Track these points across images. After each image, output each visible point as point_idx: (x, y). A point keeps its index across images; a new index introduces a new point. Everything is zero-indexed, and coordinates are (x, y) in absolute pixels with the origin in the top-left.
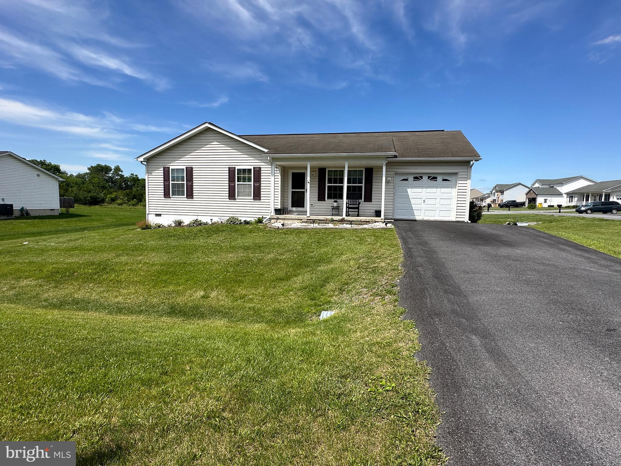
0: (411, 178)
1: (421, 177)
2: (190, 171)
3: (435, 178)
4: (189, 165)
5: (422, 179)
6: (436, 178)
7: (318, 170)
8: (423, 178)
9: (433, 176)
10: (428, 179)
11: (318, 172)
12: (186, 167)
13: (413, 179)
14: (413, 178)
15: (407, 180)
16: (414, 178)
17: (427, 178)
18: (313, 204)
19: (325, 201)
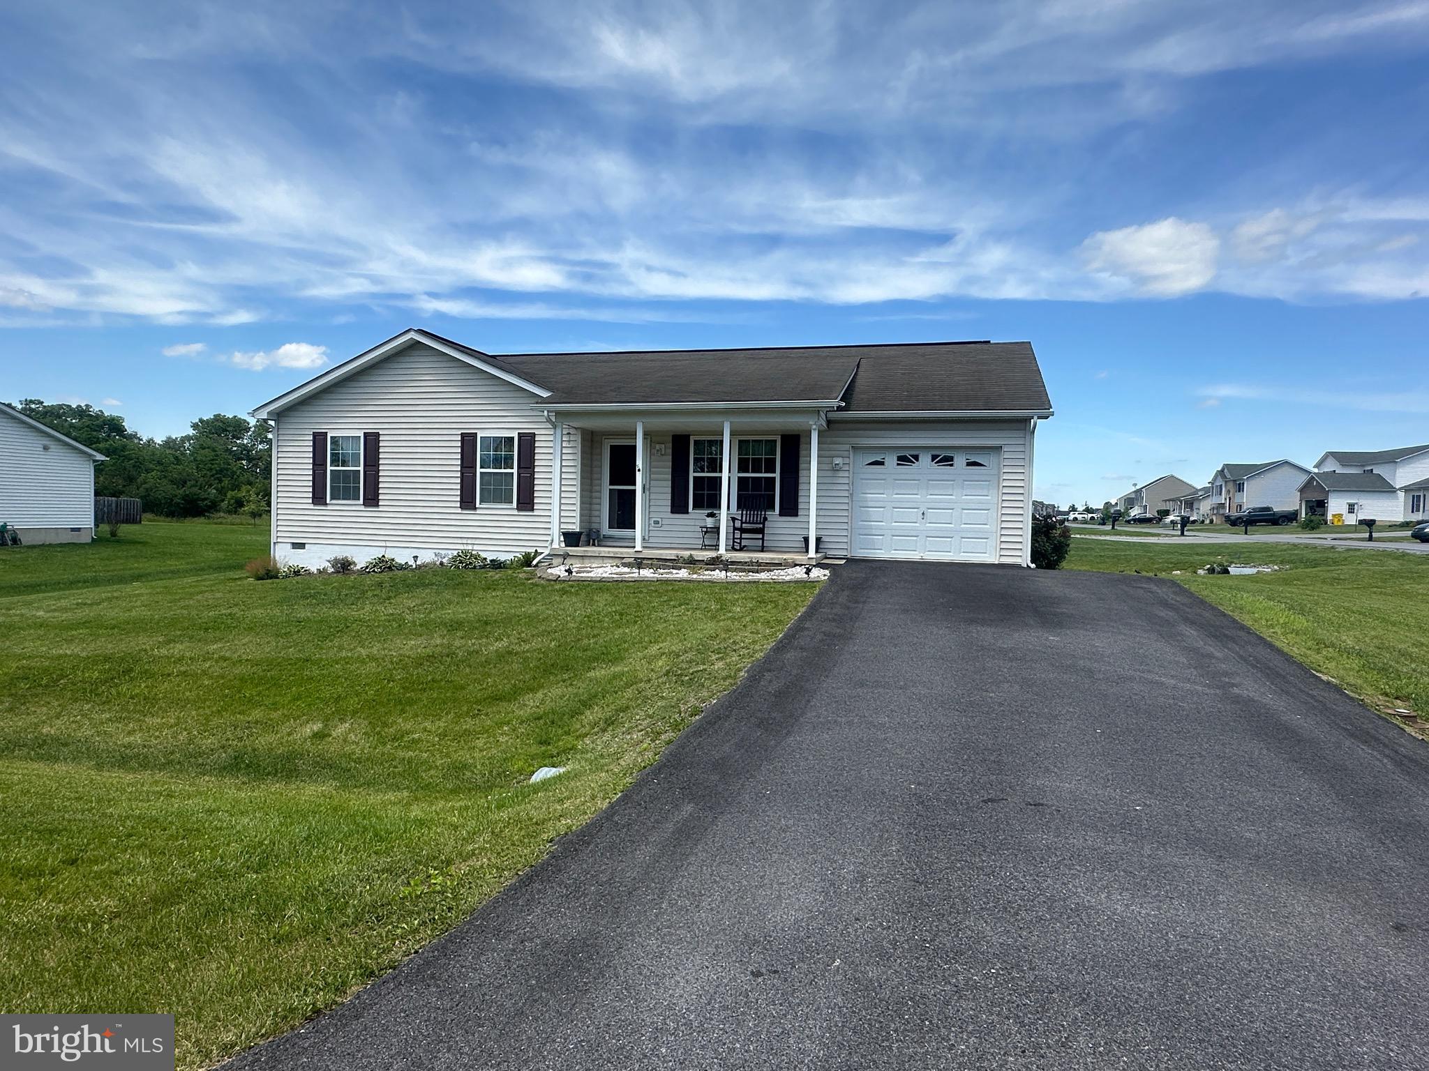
0: (891, 460)
1: (916, 458)
2: (372, 441)
3: (948, 460)
4: (371, 428)
5: (917, 460)
6: (951, 459)
7: (670, 439)
8: (920, 459)
9: (943, 454)
10: (933, 461)
11: (670, 445)
12: (365, 433)
13: (896, 462)
14: (896, 458)
15: (882, 463)
16: (900, 458)
17: (930, 458)
18: (660, 520)
19: (688, 513)
